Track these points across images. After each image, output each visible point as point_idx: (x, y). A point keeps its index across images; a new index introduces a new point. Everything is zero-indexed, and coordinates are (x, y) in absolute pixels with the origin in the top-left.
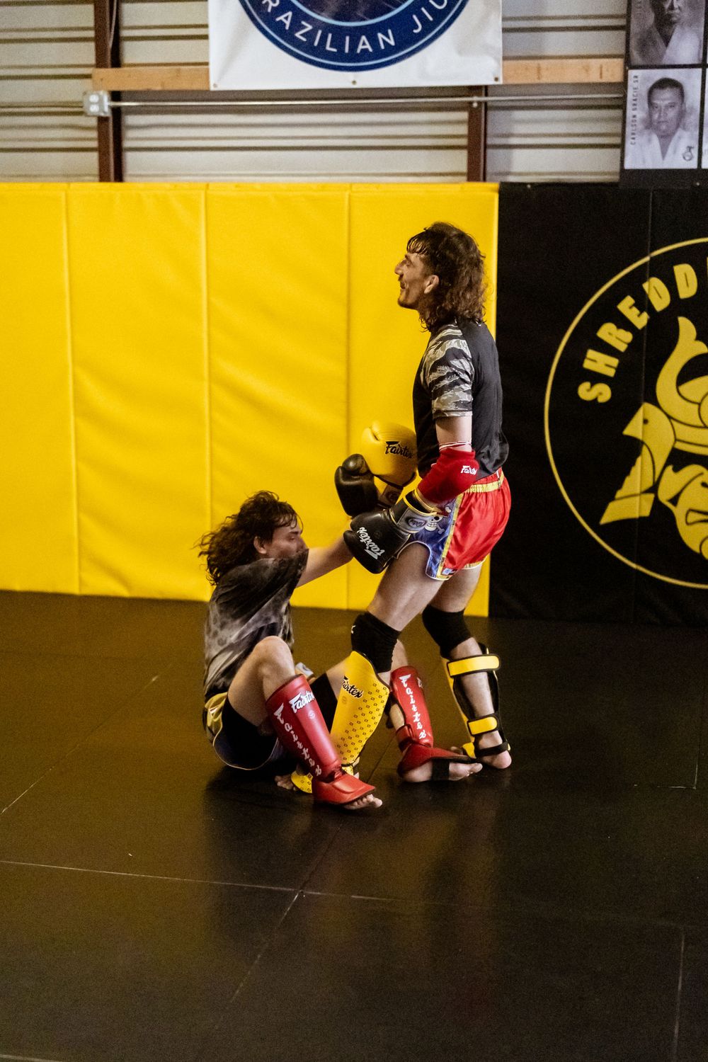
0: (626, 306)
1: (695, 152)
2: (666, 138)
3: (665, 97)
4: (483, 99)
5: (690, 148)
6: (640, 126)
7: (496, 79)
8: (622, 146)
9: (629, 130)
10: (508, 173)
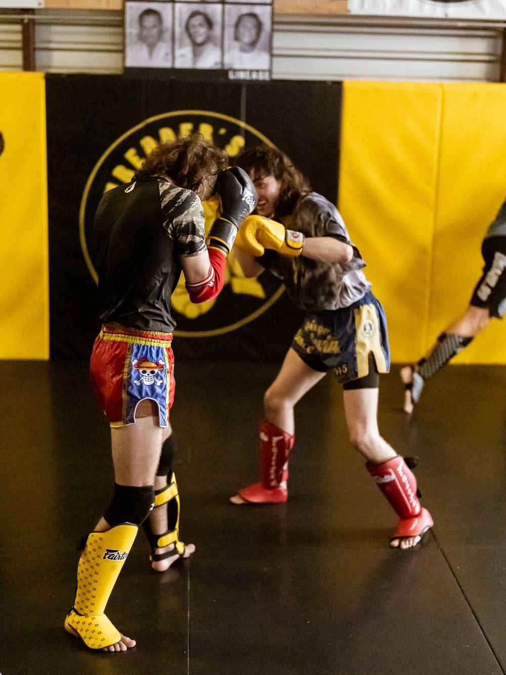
0: (131, 155)
1: (170, 57)
2: (152, 47)
3: (150, 21)
4: (31, 17)
5: (167, 54)
6: (135, 39)
7: (40, 4)
8: (123, 51)
9: (128, 41)
10: (49, 67)
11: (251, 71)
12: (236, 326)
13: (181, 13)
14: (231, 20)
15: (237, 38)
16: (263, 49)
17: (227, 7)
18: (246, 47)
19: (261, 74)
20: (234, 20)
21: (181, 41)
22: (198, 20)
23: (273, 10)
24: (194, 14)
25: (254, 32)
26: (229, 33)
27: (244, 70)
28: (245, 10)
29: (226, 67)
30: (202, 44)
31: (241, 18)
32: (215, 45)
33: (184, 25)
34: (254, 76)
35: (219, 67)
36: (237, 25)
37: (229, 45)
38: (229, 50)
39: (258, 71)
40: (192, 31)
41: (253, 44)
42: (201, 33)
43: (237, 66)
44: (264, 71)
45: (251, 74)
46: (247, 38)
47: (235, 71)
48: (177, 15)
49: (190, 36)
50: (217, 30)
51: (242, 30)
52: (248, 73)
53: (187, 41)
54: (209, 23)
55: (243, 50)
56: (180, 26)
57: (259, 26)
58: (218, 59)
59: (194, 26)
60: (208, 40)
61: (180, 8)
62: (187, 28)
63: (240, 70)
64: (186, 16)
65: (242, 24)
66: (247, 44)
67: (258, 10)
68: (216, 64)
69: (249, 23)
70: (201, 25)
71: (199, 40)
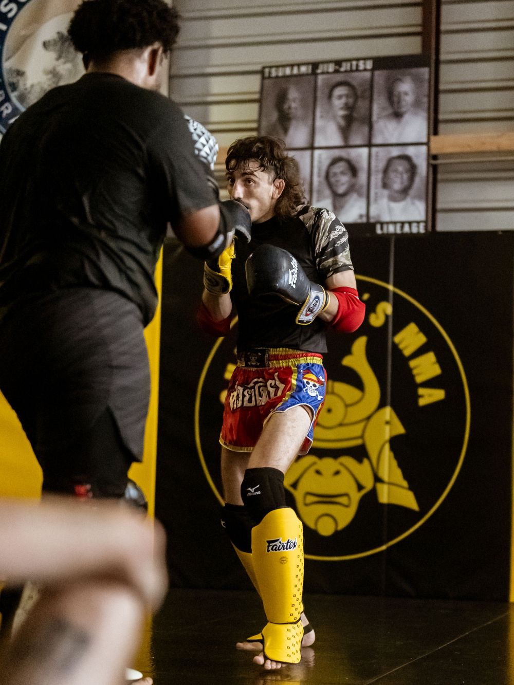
11: (403, 223)
12: (384, 548)
13: (320, 162)
14: (379, 164)
15: (385, 185)
16: (418, 197)
17: (374, 150)
18: (396, 195)
19: (414, 226)
20: (382, 165)
21: (319, 192)
22: (340, 167)
23: (429, 150)
24: (335, 161)
25: (405, 177)
26: (376, 179)
27: (395, 223)
28: (395, 152)
29: (372, 221)
30: (344, 195)
31: (390, 161)
32: (360, 195)
33: (323, 174)
34: (406, 229)
35: (364, 220)
36: (386, 171)
37: (376, 194)
38: (376, 200)
39: (410, 223)
40: (333, 180)
41: (405, 192)
42: (343, 182)
43: (386, 218)
44: (418, 222)
45: (402, 227)
46: (397, 186)
47: (382, 224)
48: (316, 163)
49: (330, 186)
50: (363, 177)
51: (392, 175)
52: (399, 226)
53: (327, 192)
54: (353, 170)
55: (392, 199)
56: (319, 176)
57: (413, 169)
58: (364, 212)
59: (335, 174)
60: (352, 189)
61: (320, 155)
62: (327, 177)
63: (388, 223)
64: (326, 163)
65: (392, 168)
66: (397, 192)
67: (411, 151)
68: (361, 216)
69: (401, 167)
70: (343, 173)
71: (341, 190)
